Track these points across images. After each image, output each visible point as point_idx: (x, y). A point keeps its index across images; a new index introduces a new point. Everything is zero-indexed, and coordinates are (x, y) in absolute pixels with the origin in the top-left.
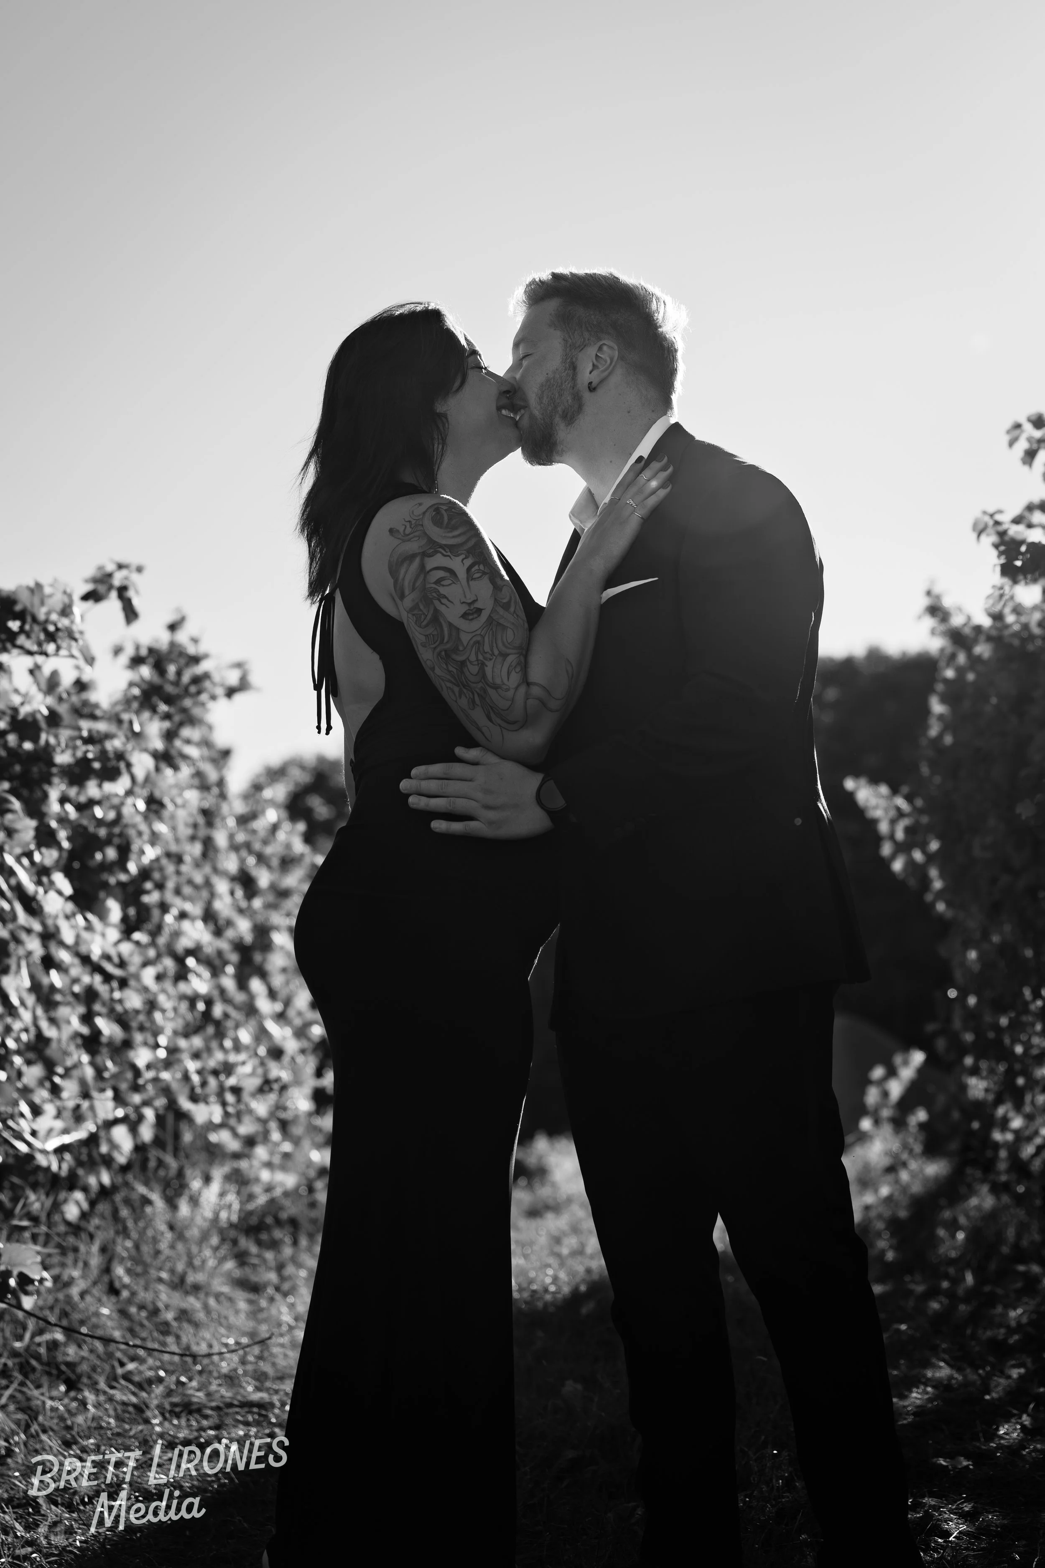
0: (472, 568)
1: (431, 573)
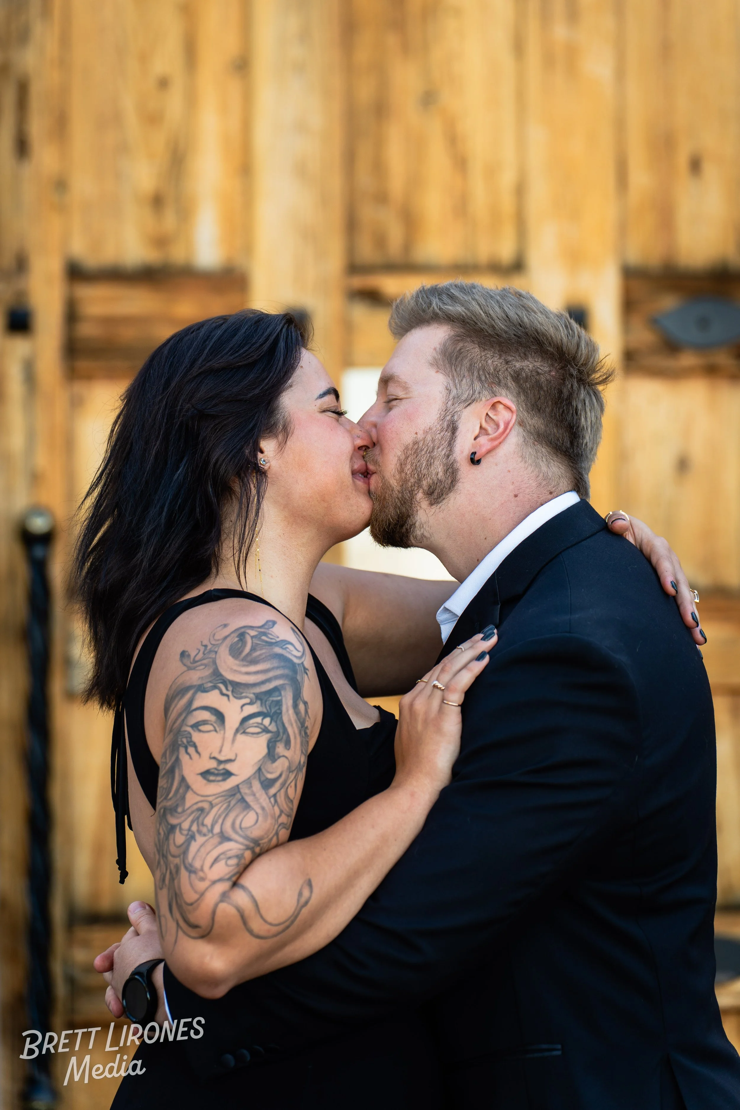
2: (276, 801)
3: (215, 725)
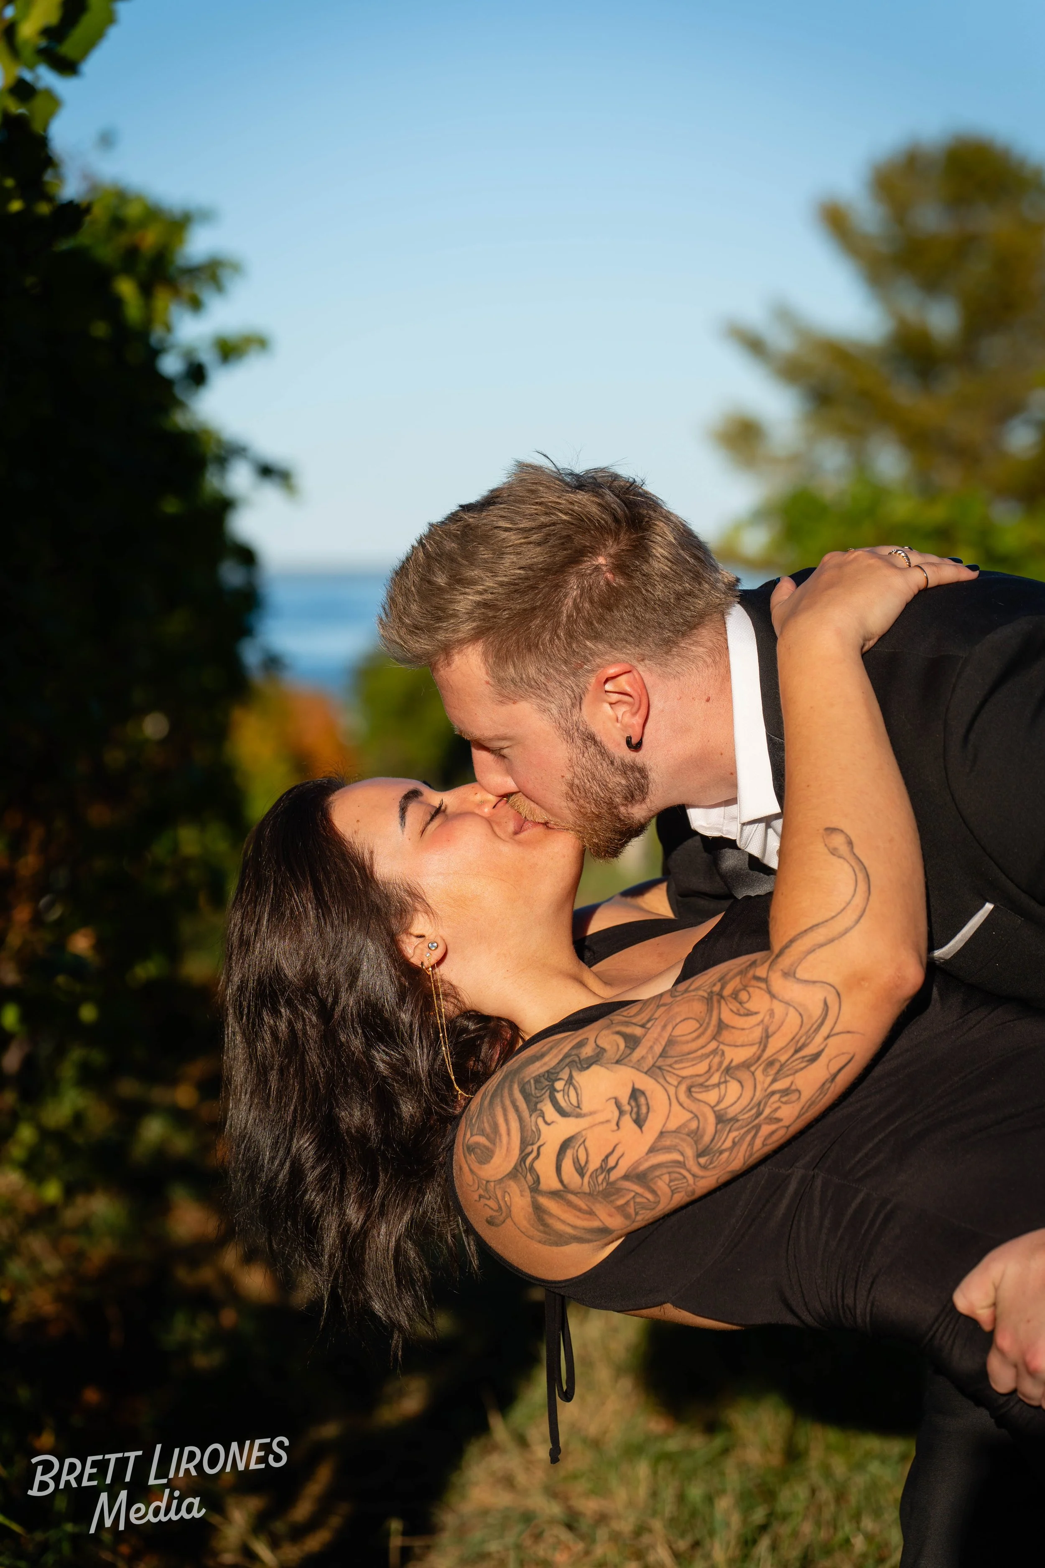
0: (560, 1107)
1: (566, 1181)
2: (648, 1021)
3: (576, 1148)
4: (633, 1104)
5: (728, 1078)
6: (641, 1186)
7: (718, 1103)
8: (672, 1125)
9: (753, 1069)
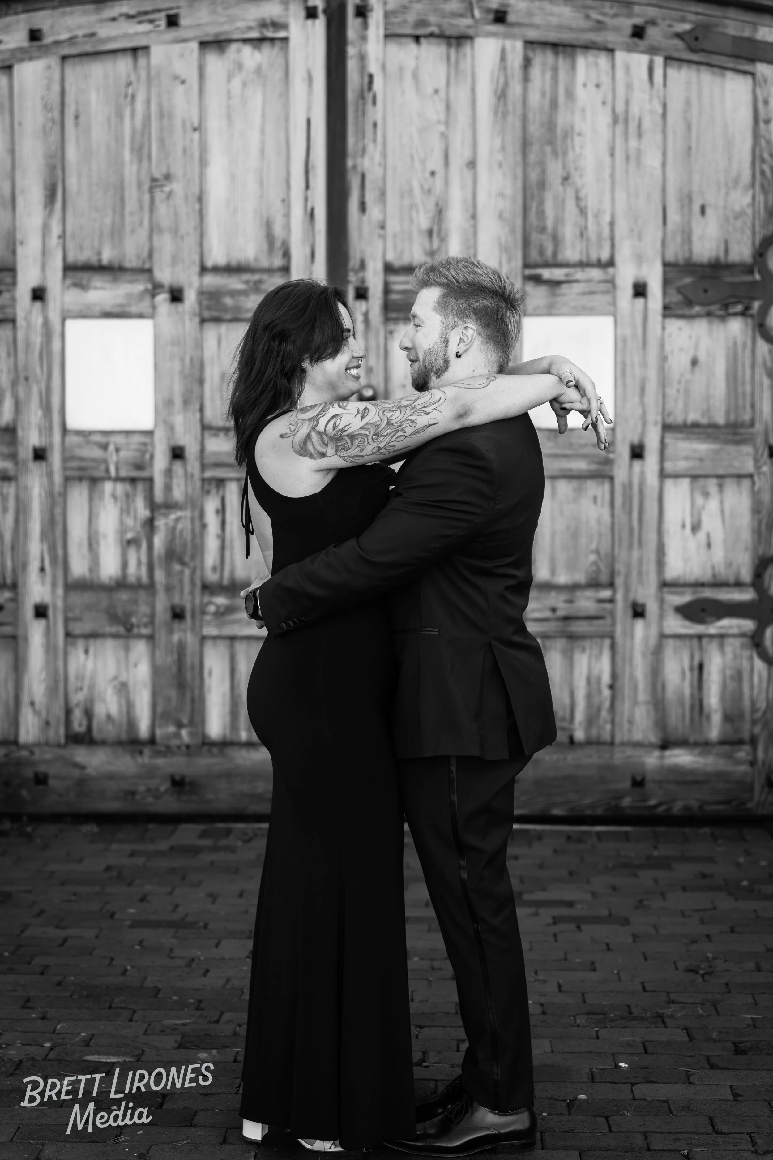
3: (337, 419)
4: (363, 411)
5: (398, 409)
6: (350, 440)
7: (391, 417)
8: (372, 422)
9: (407, 408)
